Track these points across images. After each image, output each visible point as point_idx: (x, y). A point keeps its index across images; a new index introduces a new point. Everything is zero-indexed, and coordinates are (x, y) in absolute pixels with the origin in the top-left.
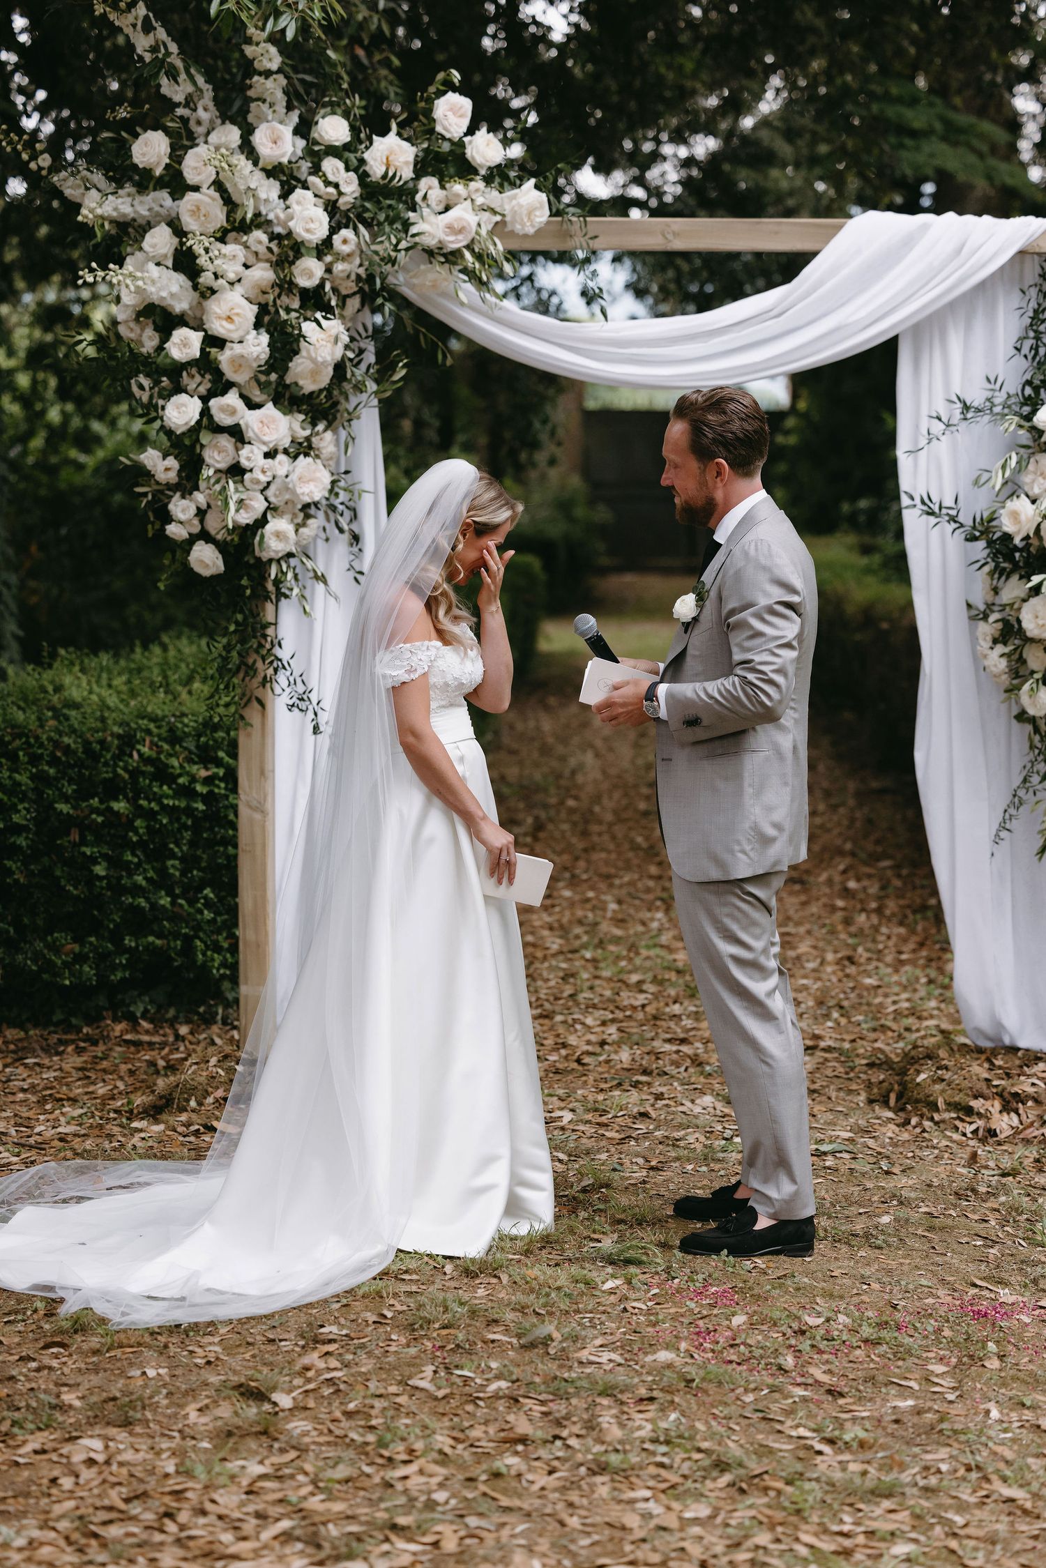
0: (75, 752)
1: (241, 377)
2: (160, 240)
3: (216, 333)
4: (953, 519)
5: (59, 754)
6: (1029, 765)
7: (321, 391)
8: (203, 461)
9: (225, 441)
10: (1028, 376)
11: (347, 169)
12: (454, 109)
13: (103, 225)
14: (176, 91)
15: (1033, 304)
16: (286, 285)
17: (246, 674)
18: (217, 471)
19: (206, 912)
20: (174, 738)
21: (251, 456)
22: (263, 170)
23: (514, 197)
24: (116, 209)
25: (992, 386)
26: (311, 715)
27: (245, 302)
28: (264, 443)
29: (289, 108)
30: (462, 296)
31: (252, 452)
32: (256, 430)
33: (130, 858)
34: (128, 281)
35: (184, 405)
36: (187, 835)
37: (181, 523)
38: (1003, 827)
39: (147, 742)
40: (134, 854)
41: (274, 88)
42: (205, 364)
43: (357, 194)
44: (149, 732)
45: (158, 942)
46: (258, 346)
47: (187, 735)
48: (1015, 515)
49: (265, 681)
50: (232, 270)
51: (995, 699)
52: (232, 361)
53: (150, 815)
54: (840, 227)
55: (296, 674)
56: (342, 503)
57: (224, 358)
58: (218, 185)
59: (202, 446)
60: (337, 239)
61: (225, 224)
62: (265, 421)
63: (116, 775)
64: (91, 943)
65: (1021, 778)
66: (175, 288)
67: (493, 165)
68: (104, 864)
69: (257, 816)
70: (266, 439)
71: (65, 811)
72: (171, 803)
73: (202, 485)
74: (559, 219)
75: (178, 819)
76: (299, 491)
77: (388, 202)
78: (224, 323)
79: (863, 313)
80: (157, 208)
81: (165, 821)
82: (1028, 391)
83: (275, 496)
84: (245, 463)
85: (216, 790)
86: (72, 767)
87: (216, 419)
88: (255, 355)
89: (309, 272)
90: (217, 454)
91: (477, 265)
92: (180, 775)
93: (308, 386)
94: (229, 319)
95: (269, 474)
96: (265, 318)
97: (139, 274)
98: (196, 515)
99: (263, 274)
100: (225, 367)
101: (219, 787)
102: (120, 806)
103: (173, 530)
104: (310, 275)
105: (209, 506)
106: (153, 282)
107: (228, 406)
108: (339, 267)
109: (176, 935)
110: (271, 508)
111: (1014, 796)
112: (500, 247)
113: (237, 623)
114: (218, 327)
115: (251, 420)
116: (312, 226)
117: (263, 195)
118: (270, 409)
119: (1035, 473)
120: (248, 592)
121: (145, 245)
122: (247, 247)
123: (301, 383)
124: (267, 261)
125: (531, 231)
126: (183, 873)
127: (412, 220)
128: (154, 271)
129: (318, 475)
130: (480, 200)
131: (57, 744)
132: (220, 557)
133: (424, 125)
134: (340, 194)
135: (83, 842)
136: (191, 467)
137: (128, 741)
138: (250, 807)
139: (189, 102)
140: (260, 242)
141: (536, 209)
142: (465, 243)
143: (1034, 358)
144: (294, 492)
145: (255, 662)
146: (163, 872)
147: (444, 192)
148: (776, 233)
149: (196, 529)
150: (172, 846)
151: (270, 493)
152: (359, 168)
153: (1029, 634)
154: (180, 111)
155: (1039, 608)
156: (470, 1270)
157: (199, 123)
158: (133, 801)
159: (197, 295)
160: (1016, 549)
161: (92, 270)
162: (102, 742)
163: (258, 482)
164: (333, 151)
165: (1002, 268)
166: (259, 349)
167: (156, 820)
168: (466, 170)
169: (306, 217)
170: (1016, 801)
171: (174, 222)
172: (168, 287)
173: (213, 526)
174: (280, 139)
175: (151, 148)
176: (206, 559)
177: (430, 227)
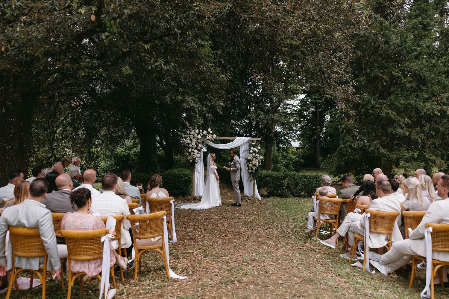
1: (194, 148)
4: (244, 158)
6: (250, 176)
12: (209, 129)
14: (190, 128)
15: (249, 143)
16: (197, 141)
20: (184, 175)
21: (195, 154)
22: (196, 133)
23: (214, 136)
24: (185, 136)
25: (247, 149)
26: (198, 172)
30: (210, 143)
34: (187, 141)
35: (190, 150)
41: (196, 128)
42: (192, 147)
46: (196, 146)
48: (249, 158)
49: (195, 170)
50: (194, 140)
51: (247, 171)
54: (236, 138)
55: (197, 169)
56: (200, 157)
57: (193, 146)
58: (193, 134)
60: (201, 138)
61: (193, 137)
63: (180, 178)
67: (212, 133)
68: (179, 184)
74: (216, 137)
76: (198, 156)
77: (205, 136)
79: (238, 144)
80: (188, 136)
82: (249, 150)
86: (176, 177)
87: (192, 151)
89: (199, 141)
90: (192, 154)
96: (196, 144)
99: (196, 141)
102: (180, 180)
103: (189, 159)
105: (191, 157)
108: (201, 140)
110: (196, 157)
112: (213, 139)
113: (193, 166)
114: (193, 144)
115: (195, 151)
117: (196, 135)
119: (250, 155)
120: (194, 163)
121: (187, 139)
123: (198, 148)
130: (211, 136)
133: (207, 130)
134: (201, 135)
136: (190, 155)
139: (191, 128)
140: (196, 138)
142: (210, 139)
143: (249, 147)
145: (194, 168)
146: (183, 185)
148: (231, 138)
152: (203, 133)
155: (250, 165)
156: (218, 207)
157: (191, 130)
159: (191, 142)
160: (248, 160)
162: (178, 175)
164: (201, 132)
165: (247, 141)
168: (210, 134)
169: (199, 137)
170: (249, 178)
171: (190, 137)
172: (189, 141)
173: (192, 159)
174: (197, 131)
175: (188, 132)
176: (191, 161)
177: (208, 138)
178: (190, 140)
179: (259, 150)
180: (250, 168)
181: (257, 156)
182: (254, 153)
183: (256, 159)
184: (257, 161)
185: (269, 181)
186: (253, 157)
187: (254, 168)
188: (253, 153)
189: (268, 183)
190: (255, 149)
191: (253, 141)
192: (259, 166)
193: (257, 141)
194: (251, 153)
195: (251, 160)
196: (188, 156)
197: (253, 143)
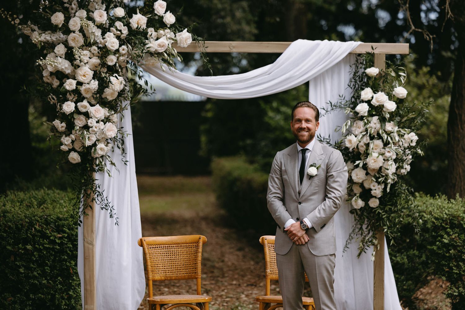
0: (12, 228)
1: (88, 96)
2: (61, 49)
3: (80, 81)
4: (328, 143)
5: (7, 229)
6: (355, 226)
7: (113, 100)
8: (74, 123)
9: (82, 117)
10: (352, 95)
11: (124, 26)
12: (160, 6)
13: (41, 44)
15: (354, 70)
16: (103, 64)
17: (87, 197)
18: (80, 127)
19: (59, 285)
20: (47, 223)
21: (92, 122)
22: (97, 26)
23: (181, 35)
24: (45, 38)
25: (341, 98)
26: (109, 211)
27: (90, 70)
28: (96, 118)
29: (103, 3)
30: (163, 68)
31: (92, 121)
32: (94, 113)
33: (32, 266)
34: (52, 64)
35: (69, 105)
36: (52, 258)
37: (66, 145)
38: (346, 247)
39: (38, 225)
40: (33, 265)
42: (76, 92)
43: (127, 34)
44: (38, 221)
45: (42, 296)
46: (95, 85)
47: (52, 222)
48: (350, 141)
49: (93, 199)
50: (86, 59)
52: (85, 90)
53: (40, 251)
54: (289, 45)
55: (105, 197)
56: (119, 139)
57: (82, 89)
58: (81, 30)
59: (74, 119)
60: (121, 49)
61: (83, 44)
62: (97, 110)
63: (28, 236)
64: (18, 297)
65: (352, 230)
66: (67, 66)
67: (172, 23)
68: (23, 268)
69: (91, 246)
70: (97, 116)
71: (10, 249)
72: (47, 246)
73: (73, 132)
74: (195, 42)
75: (49, 252)
76: (107, 134)
77: (139, 37)
78: (83, 77)
79: (297, 73)
80: (59, 38)
81: (45, 253)
82: (353, 100)
83: (99, 136)
84: (89, 124)
85: (64, 242)
86: (11, 233)
87: (80, 110)
88: (94, 88)
89: (112, 60)
90: (79, 122)
91: (168, 58)
92: (51, 236)
93: (110, 98)
94: (84, 75)
95: (98, 128)
96: (96, 75)
97: (56, 61)
98: (71, 143)
99: (96, 61)
100: (83, 92)
101: (65, 240)
102: (29, 247)
103: (63, 148)
104: (112, 61)
105: (76, 140)
106: (60, 64)
107: (84, 105)
108: (121, 58)
109: (49, 294)
110: (98, 140)
111: (350, 236)
112: (176, 52)
113: (85, 179)
114: (81, 79)
115: (92, 110)
116: (114, 45)
117: (96, 34)
118: (98, 106)
119: (356, 127)
120: (89, 169)
121: (55, 51)
122: (90, 51)
123: (108, 97)
124: (97, 56)
125: (186, 46)
126: (51, 272)
127: (146, 43)
128: (60, 60)
129: (113, 128)
130: (169, 36)
131: (6, 226)
132: (79, 157)
133: (147, 10)
134: (122, 33)
135: (16, 260)
136: (70, 127)
137: (31, 224)
138: (88, 243)
139: (70, 2)
140: (95, 50)
141: (188, 39)
142: (164, 50)
143: (354, 88)
144: (105, 135)
145: (91, 193)
146: (44, 271)
147: (157, 33)
148: (268, 47)
149: (71, 148)
150: (47, 262)
151: (97, 135)
152: (128, 25)
153: (354, 181)
154: (66, 5)
155: (358, 172)
157: (72, 9)
158: (33, 246)
159: (73, 68)
160: (350, 152)
161: (41, 60)
162: (22, 225)
163: (94, 131)
164: (119, 19)
165: (343, 59)
166: (95, 86)
167: (41, 252)
168: (163, 26)
169: (112, 42)
170: (351, 238)
171: (66, 43)
172: (64, 65)
173: (77, 146)
174: (101, 16)
175: (58, 18)
176: (74, 157)
177: (153, 45)
178: (70, 56)
179: (400, 102)
180: (357, 190)
181: (389, 134)
182: (375, 119)
183: (386, 144)
184: (391, 154)
185: (455, 247)
186: (372, 138)
187: (377, 190)
188: (370, 115)
189: (450, 258)
190: (381, 98)
191: (370, 60)
192: (400, 177)
193: (391, 58)
194: (362, 118)
195: (362, 149)
196: (62, 133)
197: (373, 71)
